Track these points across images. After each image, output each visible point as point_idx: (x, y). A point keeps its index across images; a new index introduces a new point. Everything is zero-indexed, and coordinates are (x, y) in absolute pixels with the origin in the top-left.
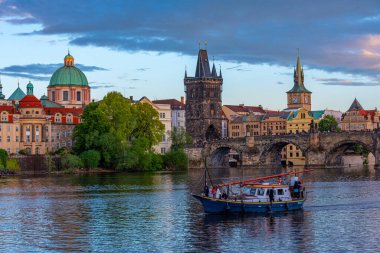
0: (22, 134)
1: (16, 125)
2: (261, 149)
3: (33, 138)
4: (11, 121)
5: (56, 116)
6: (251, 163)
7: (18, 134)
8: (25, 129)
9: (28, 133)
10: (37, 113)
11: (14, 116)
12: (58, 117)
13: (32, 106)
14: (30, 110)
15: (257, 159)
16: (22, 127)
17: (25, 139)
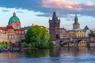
0: (8, 37)
1: (7, 35)
2: (74, 42)
3: (12, 38)
4: (6, 33)
5: (16, 32)
6: (72, 46)
7: (7, 37)
8: (9, 36)
9: (10, 37)
10: (13, 31)
11: (6, 32)
12: (17, 32)
13: (11, 29)
14: (11, 30)
15: (73, 44)
16: (8, 35)
17: (9, 39)
